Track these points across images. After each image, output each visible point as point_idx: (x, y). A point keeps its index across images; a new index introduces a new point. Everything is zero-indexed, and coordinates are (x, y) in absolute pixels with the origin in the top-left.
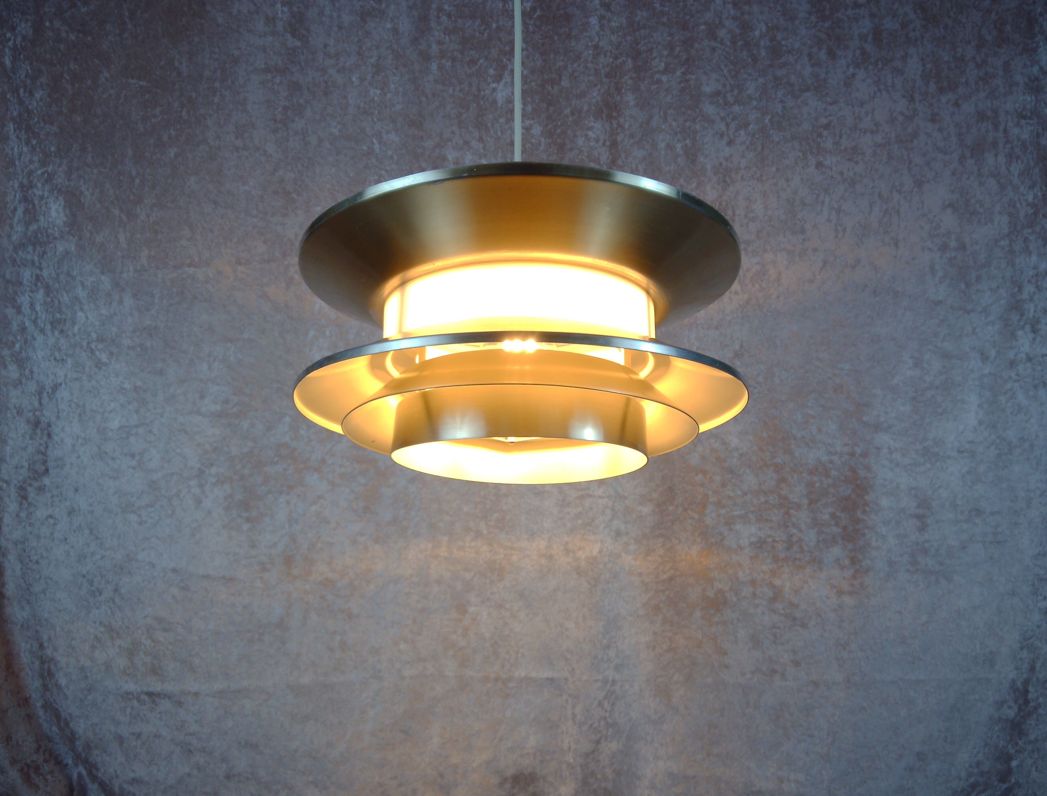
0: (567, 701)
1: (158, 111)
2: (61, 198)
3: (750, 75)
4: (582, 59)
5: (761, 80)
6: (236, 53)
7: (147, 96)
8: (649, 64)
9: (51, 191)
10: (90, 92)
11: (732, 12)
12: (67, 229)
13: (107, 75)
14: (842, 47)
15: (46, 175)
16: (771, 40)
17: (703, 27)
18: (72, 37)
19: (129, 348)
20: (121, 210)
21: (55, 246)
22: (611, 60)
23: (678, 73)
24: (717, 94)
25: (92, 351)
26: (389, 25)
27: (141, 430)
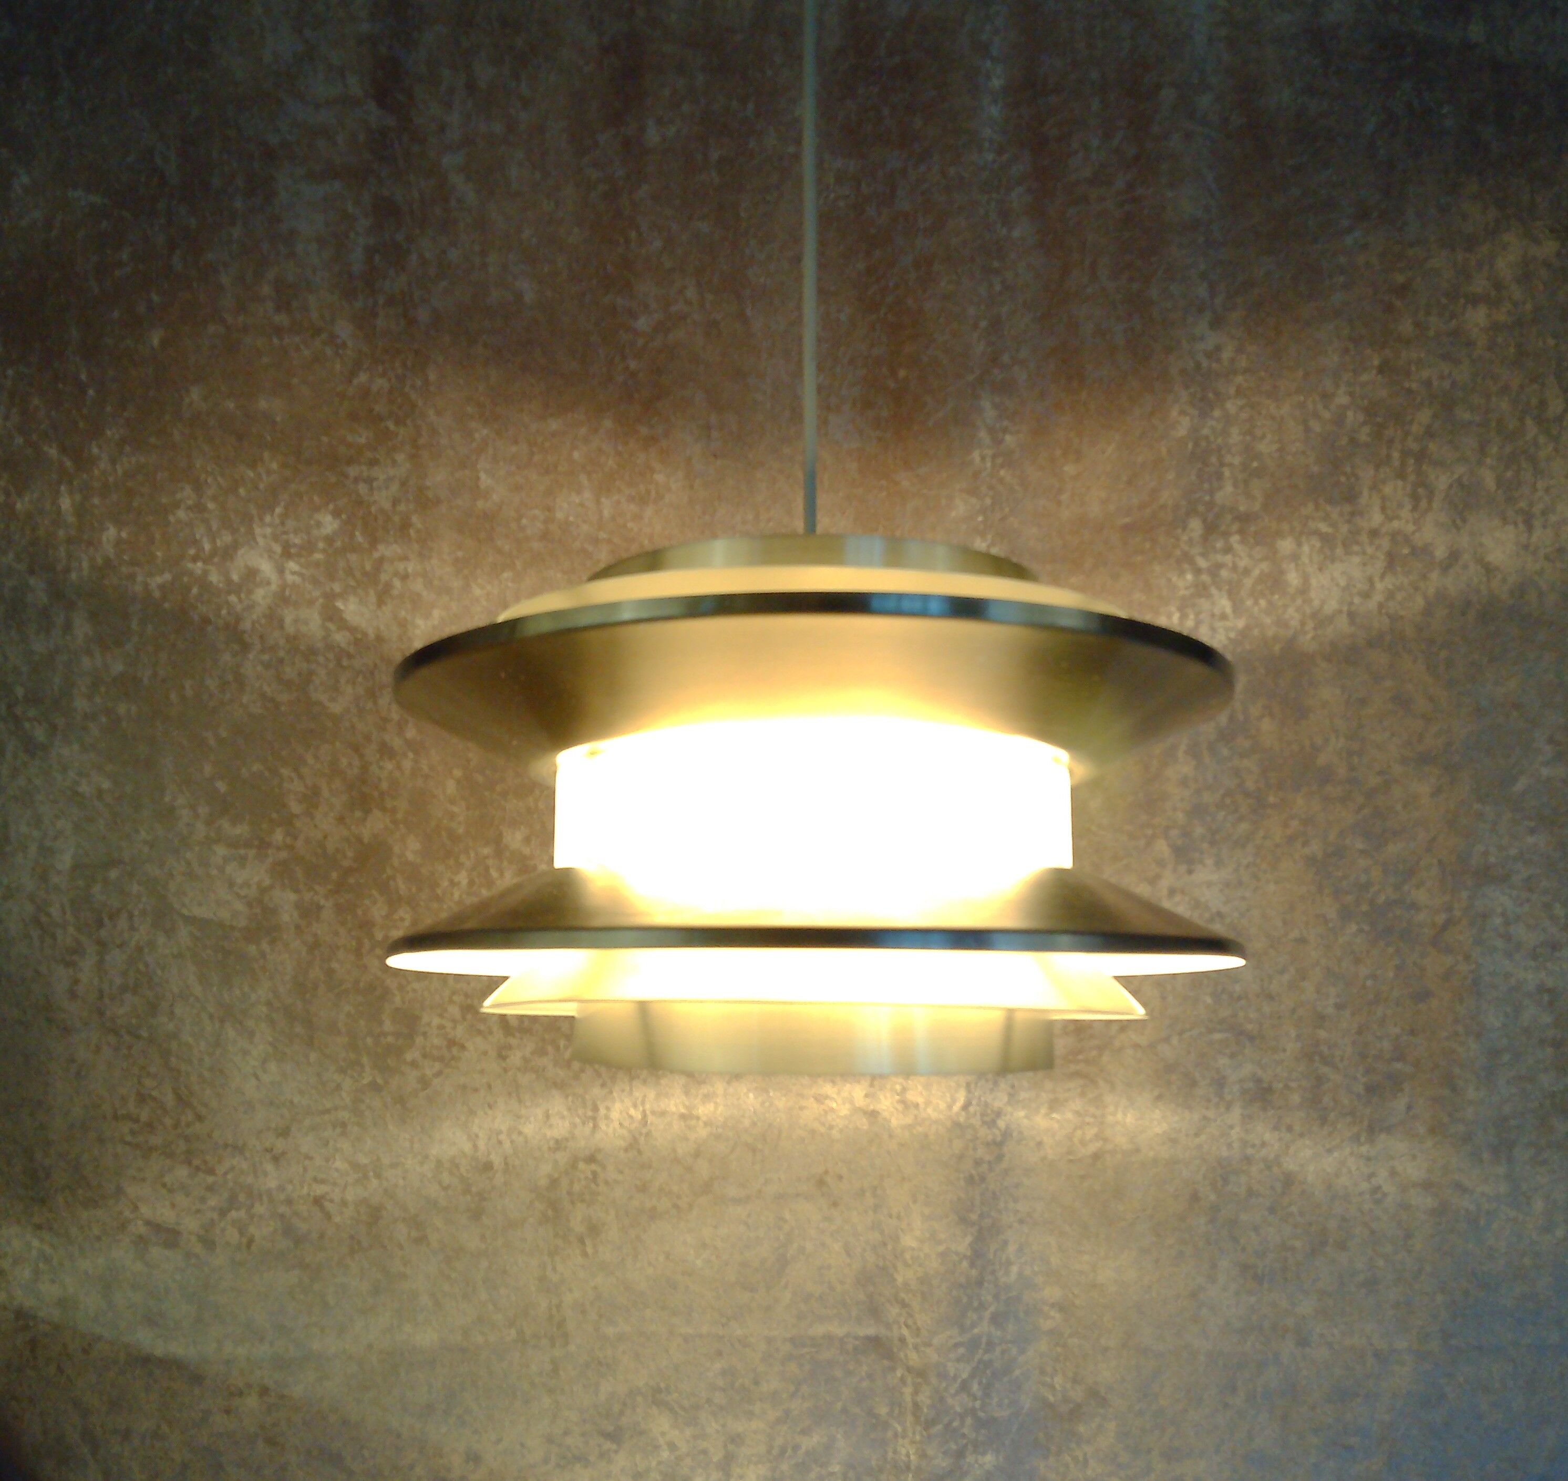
0: (903, 1380)
1: (125, 254)
3: (1256, 186)
5: (1277, 198)
6: (273, 139)
7: (104, 224)
8: (1063, 165)
11: (1225, 58)
20: (63, 450)
22: (991, 156)
23: (1119, 184)
24: (1194, 224)
27: (113, 874)
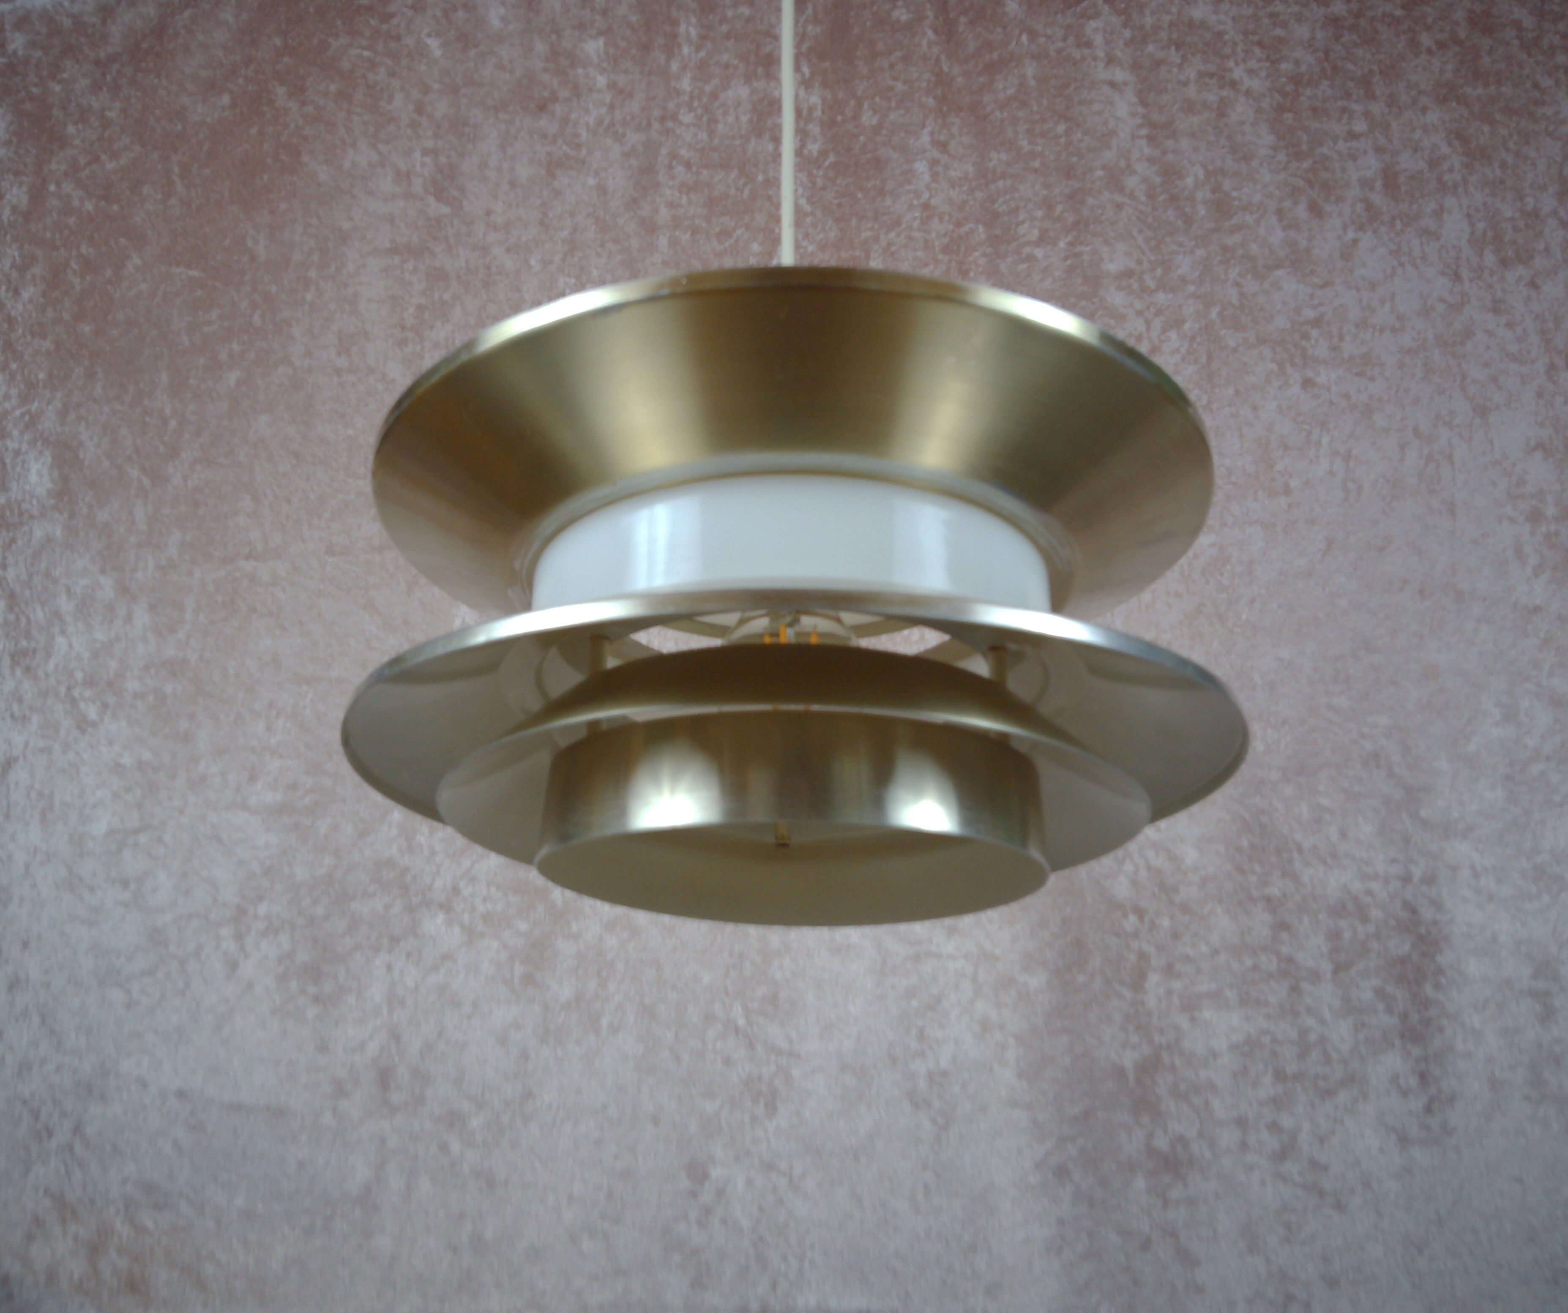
1: (214, 314)
2: (47, 453)
3: (1181, 245)
4: (903, 226)
5: (1200, 252)
6: (346, 225)
7: (200, 292)
8: (1012, 232)
9: (33, 443)
10: (109, 288)
11: (1147, 151)
12: (52, 502)
13: (137, 261)
14: (1333, 198)
15: (27, 418)
16: (1213, 191)
17: (1100, 173)
18: (89, 206)
19: (136, 696)
21: (31, 530)
22: (951, 227)
23: (1062, 244)
24: (1129, 274)
25: (74, 702)
26: (591, 181)
